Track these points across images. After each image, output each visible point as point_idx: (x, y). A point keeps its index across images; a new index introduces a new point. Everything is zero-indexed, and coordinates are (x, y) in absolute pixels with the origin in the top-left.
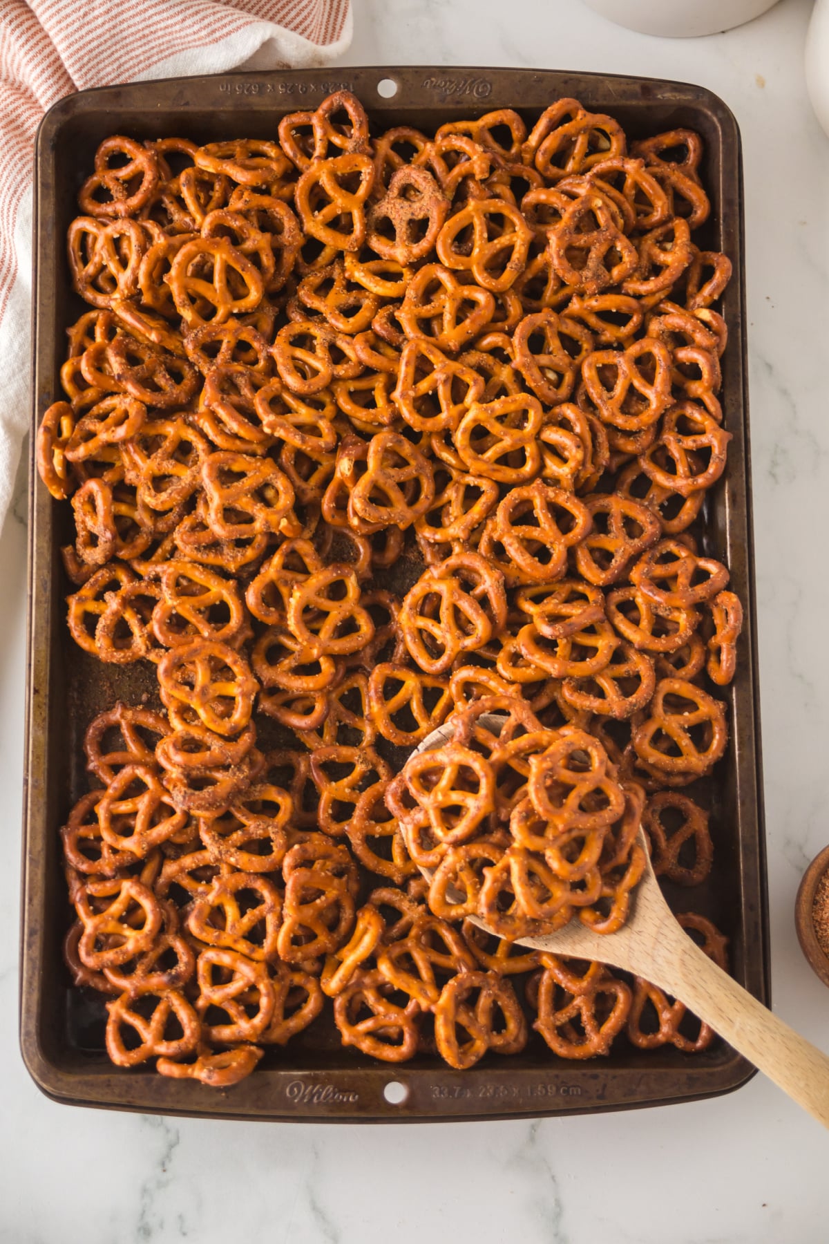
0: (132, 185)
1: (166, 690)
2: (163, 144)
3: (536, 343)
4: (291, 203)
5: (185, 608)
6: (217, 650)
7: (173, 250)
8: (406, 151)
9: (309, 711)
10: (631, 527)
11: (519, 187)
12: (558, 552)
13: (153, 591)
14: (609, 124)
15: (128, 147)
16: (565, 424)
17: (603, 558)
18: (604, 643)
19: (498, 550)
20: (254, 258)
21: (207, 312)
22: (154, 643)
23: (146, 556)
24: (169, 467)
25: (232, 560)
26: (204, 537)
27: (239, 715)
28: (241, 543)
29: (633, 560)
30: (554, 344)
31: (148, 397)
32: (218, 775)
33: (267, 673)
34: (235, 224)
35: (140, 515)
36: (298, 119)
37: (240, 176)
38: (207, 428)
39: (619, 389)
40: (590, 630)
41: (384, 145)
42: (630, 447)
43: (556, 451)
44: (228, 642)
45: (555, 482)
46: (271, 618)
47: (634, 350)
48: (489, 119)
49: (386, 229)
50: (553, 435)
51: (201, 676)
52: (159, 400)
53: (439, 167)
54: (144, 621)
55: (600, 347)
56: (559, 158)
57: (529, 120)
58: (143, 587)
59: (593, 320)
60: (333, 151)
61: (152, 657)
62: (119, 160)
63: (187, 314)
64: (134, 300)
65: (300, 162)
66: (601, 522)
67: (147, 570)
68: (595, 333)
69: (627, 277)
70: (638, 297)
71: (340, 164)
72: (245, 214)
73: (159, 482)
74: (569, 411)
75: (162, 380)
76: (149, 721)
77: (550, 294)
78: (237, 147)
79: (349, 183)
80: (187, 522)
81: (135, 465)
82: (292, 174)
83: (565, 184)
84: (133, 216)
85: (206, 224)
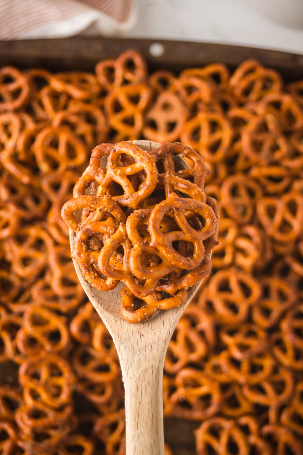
0: (16, 94)
1: (23, 379)
2: (34, 72)
3: (234, 192)
4: (102, 108)
5: (36, 333)
6: (54, 359)
7: (38, 131)
8: (164, 84)
9: (102, 393)
10: (282, 297)
11: (225, 107)
12: (243, 308)
13: (18, 321)
14: (273, 75)
15: (14, 73)
16: (248, 237)
17: (267, 312)
18: (268, 363)
19: (210, 306)
20: (82, 138)
21: (55, 165)
22: (17, 351)
23: (16, 300)
24: (31, 253)
25: (64, 306)
26: (49, 294)
27: (64, 397)
28: (69, 297)
29: (283, 315)
30: (243, 192)
31: (22, 213)
32: (52, 432)
33: (81, 370)
34: (73, 119)
35: (13, 278)
36: (108, 63)
37: (76, 93)
38: (54, 232)
39: (278, 219)
40: (260, 355)
41: (154, 80)
42: (281, 250)
43: (242, 251)
44: (59, 354)
45: (240, 269)
46: (84, 339)
47: (287, 198)
48: (211, 69)
49: (153, 125)
50: (243, 243)
51: (44, 373)
52: (27, 215)
53: (184, 93)
54: (13, 337)
55: (267, 195)
56: (247, 92)
57: (232, 70)
58: (14, 319)
59: (264, 181)
60: (126, 82)
61: (17, 359)
62: (8, 80)
63: (44, 167)
64: (15, 157)
65: (109, 87)
66: (266, 292)
67: (16, 308)
68: (263, 187)
69: (283, 158)
70: (288, 169)
71: (130, 89)
72: (78, 114)
73: (25, 261)
74: (251, 230)
75: (29, 203)
76: (12, 394)
77: (241, 164)
78: (74, 76)
79: (135, 100)
80: (40, 285)
81: (11, 251)
82: (103, 93)
83: (251, 106)
84: (17, 111)
85: (57, 118)
